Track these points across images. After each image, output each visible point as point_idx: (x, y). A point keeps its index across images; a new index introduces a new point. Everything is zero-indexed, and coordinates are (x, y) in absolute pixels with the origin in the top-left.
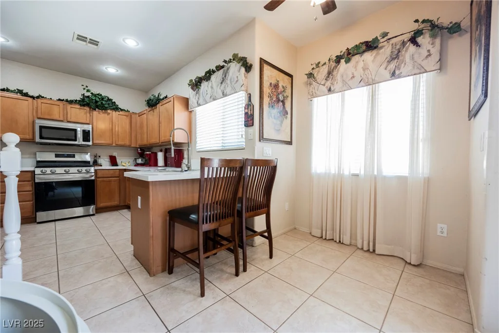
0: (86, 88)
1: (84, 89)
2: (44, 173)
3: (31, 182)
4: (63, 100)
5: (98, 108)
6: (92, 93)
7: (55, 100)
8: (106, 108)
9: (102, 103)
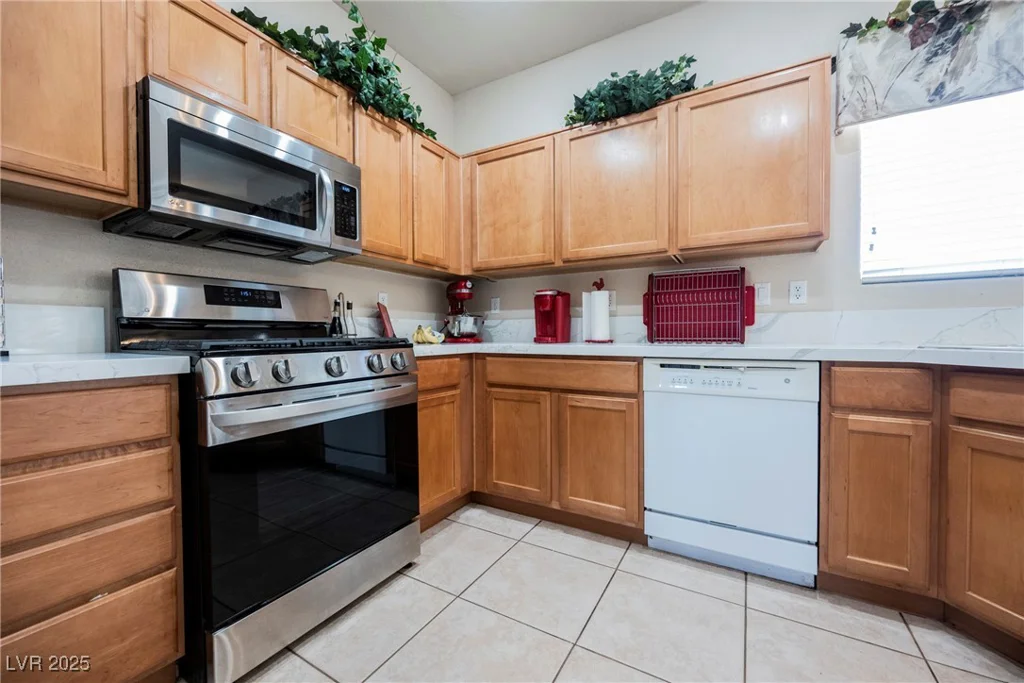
2: (243, 389)
3: (164, 450)
5: (375, 103)
6: (361, 31)
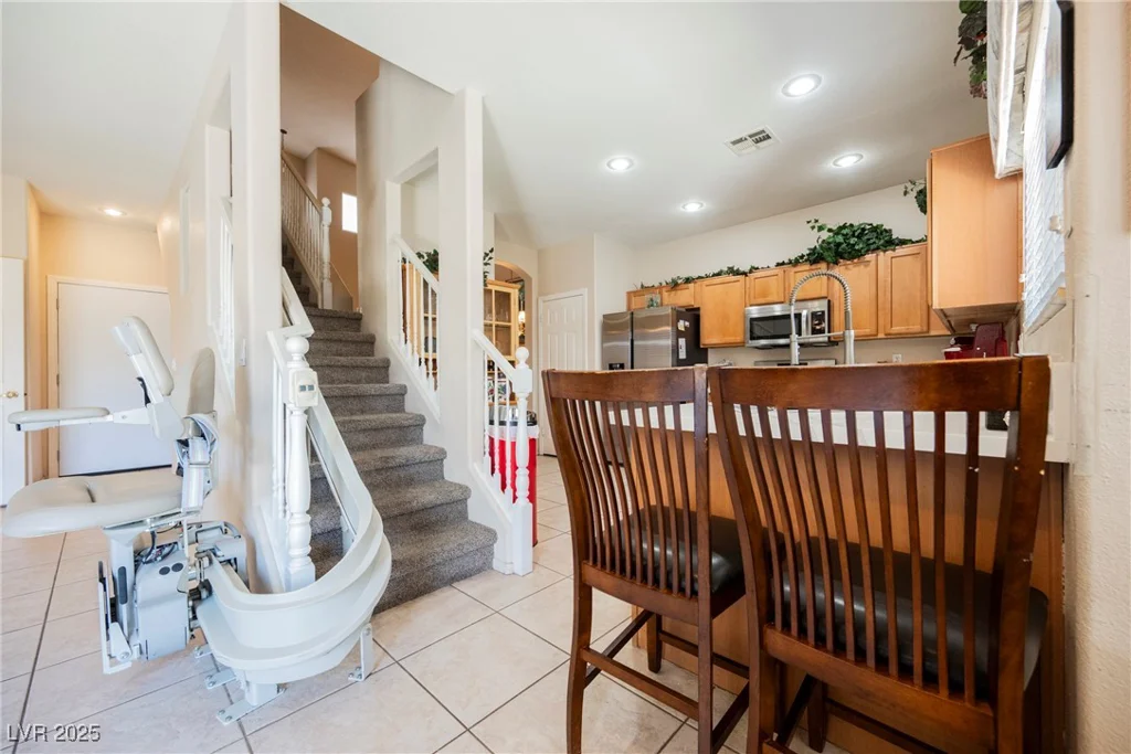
0: (817, 225)
1: (813, 228)
4: (783, 264)
5: (844, 258)
6: (830, 230)
7: (773, 265)
8: (859, 251)
9: (849, 244)
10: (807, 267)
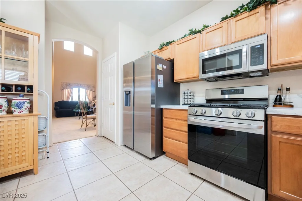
2: (195, 114)
10: (246, 14)
